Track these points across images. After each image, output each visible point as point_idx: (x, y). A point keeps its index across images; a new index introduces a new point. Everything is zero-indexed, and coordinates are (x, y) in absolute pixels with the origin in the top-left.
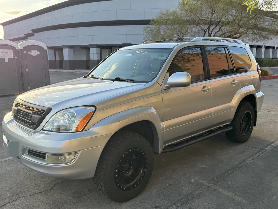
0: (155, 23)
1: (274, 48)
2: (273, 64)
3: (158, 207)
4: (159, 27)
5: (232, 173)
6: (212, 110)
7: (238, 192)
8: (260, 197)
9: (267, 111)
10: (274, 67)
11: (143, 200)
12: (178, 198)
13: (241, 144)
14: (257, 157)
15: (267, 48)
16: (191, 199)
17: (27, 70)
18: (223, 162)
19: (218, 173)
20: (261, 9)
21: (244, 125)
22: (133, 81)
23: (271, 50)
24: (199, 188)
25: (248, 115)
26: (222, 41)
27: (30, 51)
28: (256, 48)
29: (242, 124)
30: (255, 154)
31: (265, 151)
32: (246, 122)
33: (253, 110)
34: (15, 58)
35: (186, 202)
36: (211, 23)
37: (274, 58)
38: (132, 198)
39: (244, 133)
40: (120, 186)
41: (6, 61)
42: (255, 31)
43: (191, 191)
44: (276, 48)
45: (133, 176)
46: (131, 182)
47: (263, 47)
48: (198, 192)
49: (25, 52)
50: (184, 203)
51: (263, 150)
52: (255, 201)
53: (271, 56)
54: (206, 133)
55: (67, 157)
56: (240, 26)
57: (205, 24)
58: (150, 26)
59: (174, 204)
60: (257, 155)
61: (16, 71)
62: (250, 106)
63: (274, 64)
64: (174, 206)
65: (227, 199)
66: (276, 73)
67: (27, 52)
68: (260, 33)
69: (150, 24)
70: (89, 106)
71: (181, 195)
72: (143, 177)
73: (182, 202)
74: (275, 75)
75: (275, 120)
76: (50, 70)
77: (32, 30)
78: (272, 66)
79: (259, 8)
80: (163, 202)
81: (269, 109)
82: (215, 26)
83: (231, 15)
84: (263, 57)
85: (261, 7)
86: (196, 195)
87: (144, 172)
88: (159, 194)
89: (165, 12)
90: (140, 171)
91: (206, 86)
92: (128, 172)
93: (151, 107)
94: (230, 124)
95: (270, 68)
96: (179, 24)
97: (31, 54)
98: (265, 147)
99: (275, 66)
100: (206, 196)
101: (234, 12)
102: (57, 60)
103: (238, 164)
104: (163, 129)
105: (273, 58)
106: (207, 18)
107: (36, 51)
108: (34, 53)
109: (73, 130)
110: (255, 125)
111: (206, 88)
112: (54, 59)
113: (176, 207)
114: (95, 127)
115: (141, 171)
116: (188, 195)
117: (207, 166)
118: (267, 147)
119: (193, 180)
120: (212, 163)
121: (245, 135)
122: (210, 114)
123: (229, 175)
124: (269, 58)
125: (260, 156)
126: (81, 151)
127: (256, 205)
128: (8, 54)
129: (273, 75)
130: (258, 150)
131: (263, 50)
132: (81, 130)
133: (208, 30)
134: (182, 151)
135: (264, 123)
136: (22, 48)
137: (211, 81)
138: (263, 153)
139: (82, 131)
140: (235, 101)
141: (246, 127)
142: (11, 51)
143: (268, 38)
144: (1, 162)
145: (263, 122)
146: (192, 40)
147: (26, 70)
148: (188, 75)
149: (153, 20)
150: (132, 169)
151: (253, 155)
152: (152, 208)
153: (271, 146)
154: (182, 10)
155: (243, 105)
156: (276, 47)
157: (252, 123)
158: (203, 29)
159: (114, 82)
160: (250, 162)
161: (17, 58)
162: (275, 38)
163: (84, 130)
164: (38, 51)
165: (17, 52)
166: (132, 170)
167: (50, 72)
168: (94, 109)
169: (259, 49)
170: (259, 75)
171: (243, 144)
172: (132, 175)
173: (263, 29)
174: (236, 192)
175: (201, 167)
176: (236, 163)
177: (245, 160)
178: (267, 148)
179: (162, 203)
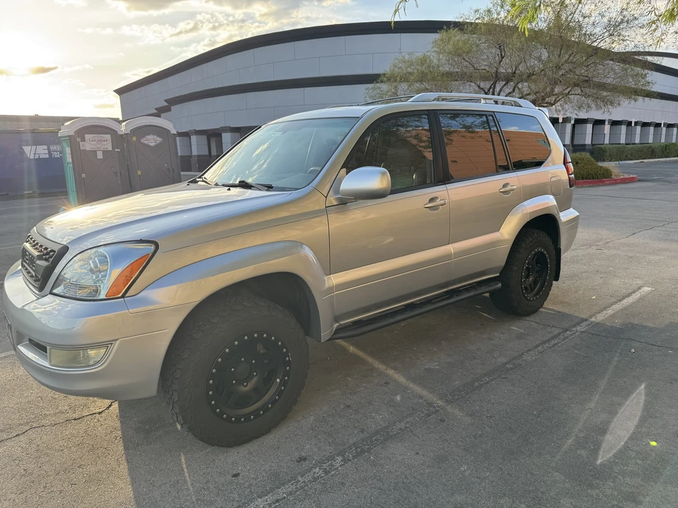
0: (389, 80)
1: (629, 124)
2: (626, 156)
3: (305, 459)
4: (396, 87)
5: (488, 383)
6: (451, 248)
7: (491, 427)
8: (535, 442)
9: (595, 248)
10: (628, 162)
11: (278, 442)
12: (355, 439)
13: (524, 318)
14: (550, 348)
15: (615, 123)
16: (381, 443)
17: (139, 173)
18: (475, 358)
19: (457, 382)
20: (599, 46)
21: (531, 279)
22: (269, 188)
23: (624, 128)
24: (406, 417)
25: (540, 260)
26: (483, 101)
27: (144, 136)
28: (592, 125)
29: (527, 277)
30: (549, 341)
31: (571, 335)
32: (537, 272)
33: (552, 247)
34: (116, 150)
35: (369, 451)
36: (497, 77)
37: (629, 144)
38: (257, 437)
39: (530, 295)
40: (222, 413)
41: (100, 155)
42: (587, 90)
43: (386, 424)
44: (633, 125)
45: (258, 392)
46: (252, 404)
47: (607, 123)
48: (402, 425)
49: (134, 139)
50: (363, 451)
51: (568, 332)
52: (523, 450)
53: (623, 141)
54: (441, 296)
55: (92, 353)
56: (555, 82)
57: (485, 78)
58: (378, 85)
59: (341, 453)
60: (553, 342)
61: (119, 174)
62: (545, 238)
63: (629, 156)
64: (339, 459)
65: (460, 443)
66: (626, 173)
67: (138, 140)
68: (596, 93)
69: (378, 83)
70: (141, 241)
71: (362, 431)
72: (280, 393)
73: (359, 450)
74: (626, 176)
75: (608, 267)
76: (182, 173)
77: (166, 101)
78: (625, 160)
79: (595, 44)
80: (319, 449)
81: (601, 243)
82: (504, 83)
83: (539, 59)
84: (607, 141)
85: (599, 41)
86: (395, 433)
87: (284, 383)
88: (316, 429)
89: (407, 57)
90: (275, 380)
91: (437, 198)
92: (245, 384)
93: (302, 244)
94: (498, 276)
95: (621, 162)
96: (434, 79)
97: (146, 142)
98: (575, 326)
99: (631, 160)
100: (415, 435)
101: (545, 55)
102: (212, 154)
103: (506, 363)
104: (331, 289)
105: (627, 144)
106: (490, 65)
107: (155, 137)
108: (152, 140)
109: (102, 296)
110: (557, 279)
111: (438, 202)
112: (207, 153)
113: (342, 461)
114: (152, 288)
115: (278, 380)
116: (377, 432)
117: (438, 365)
118: (578, 324)
119: (398, 398)
120: (450, 360)
121: (533, 300)
122: (447, 257)
123: (481, 386)
124: (635, 144)
125: (560, 344)
126: (118, 342)
127: (522, 461)
128: (103, 143)
129: (622, 177)
130: (557, 331)
131: (607, 127)
132: (120, 295)
133: (491, 90)
134: (395, 332)
135: (583, 274)
136: (129, 132)
137: (449, 186)
138: (567, 338)
139: (123, 296)
140: (509, 229)
141: (535, 282)
142: (108, 137)
143: (612, 104)
144: (1, 359)
145: (582, 270)
146: (411, 100)
147: (137, 172)
148: (383, 174)
149: (384, 74)
150: (256, 375)
151: (544, 342)
152: (292, 460)
153: (587, 323)
154: (439, 53)
155: (528, 238)
156: (633, 121)
157: (548, 275)
158: (482, 89)
159: (229, 189)
160: (534, 358)
161: (119, 150)
162: (627, 102)
163: (127, 295)
164: (158, 136)
165: (118, 139)
166: (255, 379)
167: (182, 177)
168: (153, 247)
169: (598, 126)
170: (569, 174)
171: (528, 318)
172: (256, 389)
173: (603, 86)
174: (485, 428)
175: (426, 369)
176: (503, 360)
177: (523, 354)
178: (578, 328)
179: (316, 450)
